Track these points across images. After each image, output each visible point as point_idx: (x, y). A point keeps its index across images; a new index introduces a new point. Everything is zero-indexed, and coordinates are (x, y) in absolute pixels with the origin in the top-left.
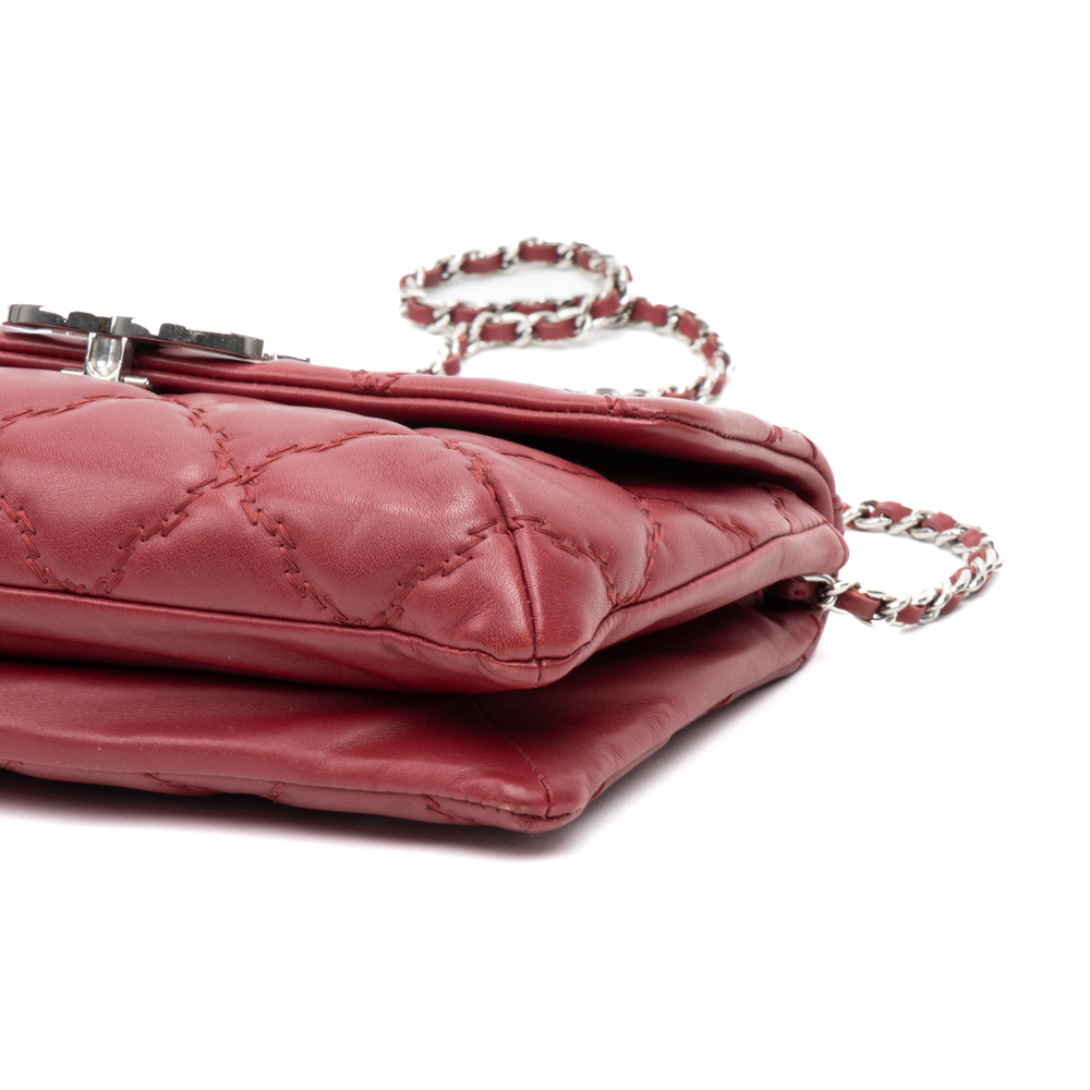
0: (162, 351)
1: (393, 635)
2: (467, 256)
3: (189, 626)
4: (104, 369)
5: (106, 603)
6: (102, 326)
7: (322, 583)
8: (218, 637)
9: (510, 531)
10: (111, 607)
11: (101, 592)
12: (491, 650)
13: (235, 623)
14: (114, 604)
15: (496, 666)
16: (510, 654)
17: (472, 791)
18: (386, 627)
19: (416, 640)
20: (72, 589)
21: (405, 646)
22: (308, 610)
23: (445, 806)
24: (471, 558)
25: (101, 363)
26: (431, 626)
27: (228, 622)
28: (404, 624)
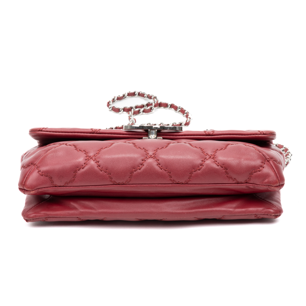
0: (161, 131)
1: (248, 184)
2: (117, 97)
3: (205, 187)
4: (153, 136)
5: (187, 185)
6: (151, 128)
7: (234, 176)
8: (211, 189)
9: (268, 161)
10: (188, 186)
11: (186, 183)
12: (272, 185)
13: (215, 186)
14: (189, 185)
15: (273, 188)
16: (275, 185)
17: (265, 212)
18: (246, 183)
19: (253, 185)
20: (179, 183)
21: (251, 186)
22: (231, 181)
23: (258, 216)
24: (264, 168)
25: (152, 136)
26: (257, 181)
27: (214, 186)
28: (251, 182)
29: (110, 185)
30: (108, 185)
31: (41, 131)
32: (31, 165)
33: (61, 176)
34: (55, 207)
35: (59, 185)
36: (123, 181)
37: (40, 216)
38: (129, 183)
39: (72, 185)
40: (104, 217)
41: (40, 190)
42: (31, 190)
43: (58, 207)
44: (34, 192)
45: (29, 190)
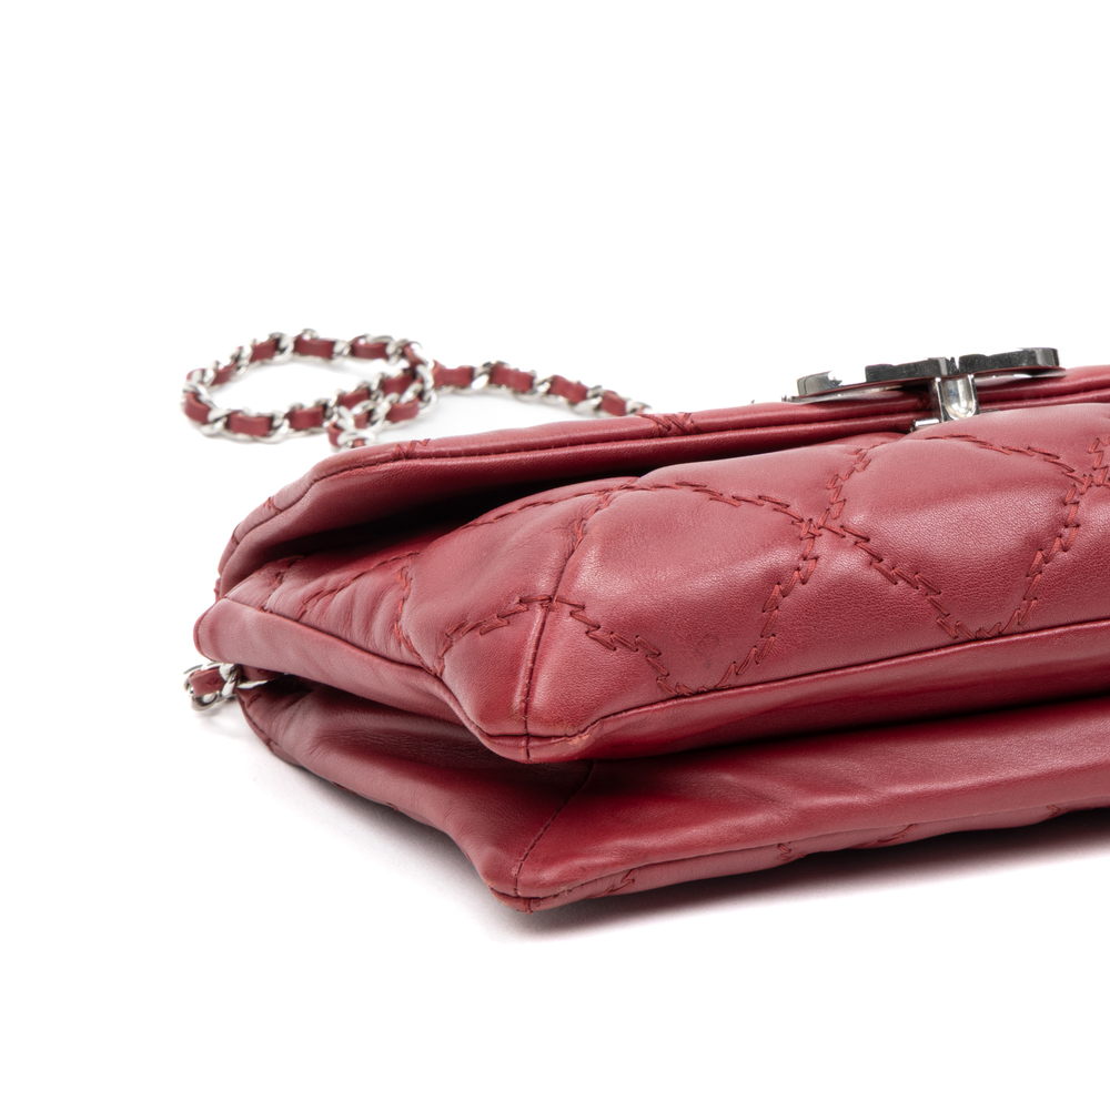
29: (938, 649)
30: (931, 650)
31: (409, 456)
32: (522, 607)
33: (707, 636)
34: (654, 812)
35: (694, 686)
36: (1000, 619)
37: (604, 866)
38: (1027, 627)
39: (760, 679)
40: (907, 824)
41: (610, 727)
42: (570, 731)
43: (672, 809)
44: (585, 737)
45: (559, 731)
